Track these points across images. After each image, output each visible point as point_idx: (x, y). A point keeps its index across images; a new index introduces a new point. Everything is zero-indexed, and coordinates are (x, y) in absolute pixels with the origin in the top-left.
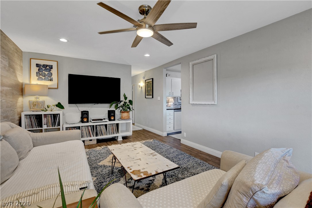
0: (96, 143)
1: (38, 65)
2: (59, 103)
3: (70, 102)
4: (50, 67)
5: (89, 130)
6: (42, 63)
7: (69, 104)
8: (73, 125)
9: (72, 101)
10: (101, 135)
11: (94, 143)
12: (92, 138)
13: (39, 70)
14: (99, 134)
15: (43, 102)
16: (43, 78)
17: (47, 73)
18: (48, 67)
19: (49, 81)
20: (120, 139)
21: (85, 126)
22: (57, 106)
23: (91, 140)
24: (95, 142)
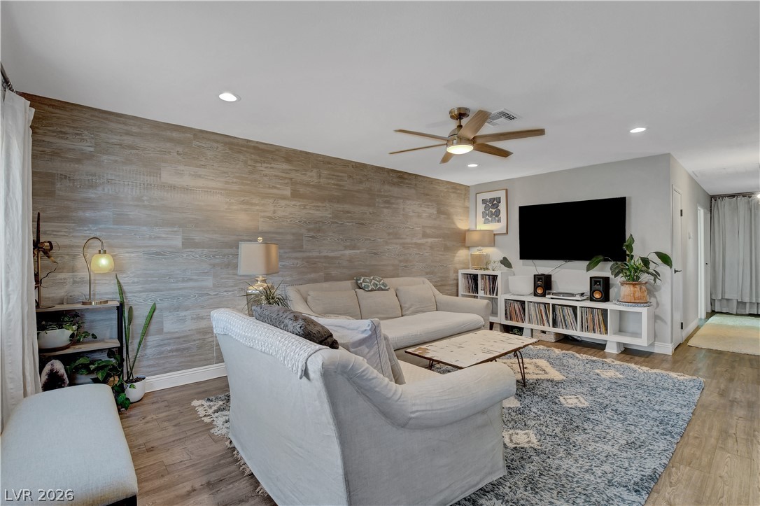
0: (553, 341)
1: (484, 201)
2: (505, 259)
3: (522, 257)
4: (498, 200)
5: (541, 310)
6: (488, 196)
7: (521, 258)
8: (522, 297)
9: (526, 253)
10: (564, 327)
11: (550, 340)
12: (546, 328)
13: (485, 208)
14: (559, 323)
15: (487, 256)
16: (490, 219)
17: (494, 211)
18: (495, 202)
19: (497, 223)
20: (611, 349)
21: (535, 302)
22: (501, 262)
23: (544, 332)
24: (552, 339)
